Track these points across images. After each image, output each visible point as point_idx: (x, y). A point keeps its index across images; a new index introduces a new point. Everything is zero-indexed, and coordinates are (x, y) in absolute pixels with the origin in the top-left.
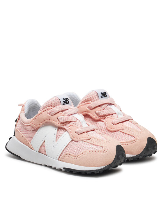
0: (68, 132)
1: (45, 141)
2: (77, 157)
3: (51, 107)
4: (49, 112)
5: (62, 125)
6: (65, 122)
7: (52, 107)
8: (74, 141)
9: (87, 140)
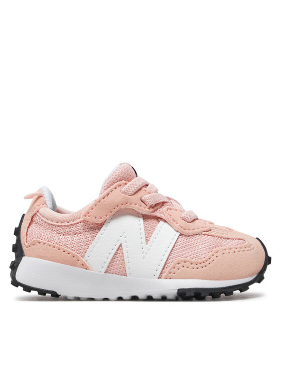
0: (165, 221)
1: (121, 245)
2: (203, 264)
3: (123, 181)
4: (123, 189)
5: (151, 210)
6: (156, 205)
7: (126, 180)
8: (185, 236)
9: (207, 231)
